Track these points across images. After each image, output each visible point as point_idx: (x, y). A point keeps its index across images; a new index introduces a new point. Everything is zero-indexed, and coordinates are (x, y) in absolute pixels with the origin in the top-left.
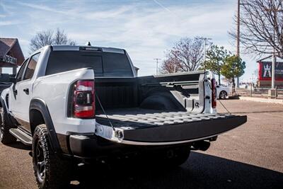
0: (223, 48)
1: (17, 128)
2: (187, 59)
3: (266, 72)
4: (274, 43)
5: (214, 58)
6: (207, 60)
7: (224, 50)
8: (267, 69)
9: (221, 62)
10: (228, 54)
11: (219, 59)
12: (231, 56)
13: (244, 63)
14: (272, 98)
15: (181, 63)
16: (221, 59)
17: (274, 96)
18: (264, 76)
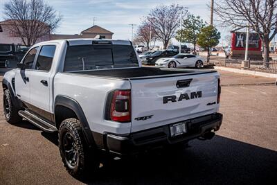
0: (199, 17)
1: (24, 110)
2: (163, 26)
3: (238, 42)
4: (250, 18)
5: (190, 27)
6: (184, 28)
7: (200, 20)
8: (240, 39)
9: (197, 31)
10: (204, 23)
11: (194, 28)
12: (206, 26)
13: (219, 33)
14: (245, 69)
15: (156, 30)
16: (197, 28)
17: (247, 67)
18: (237, 45)
